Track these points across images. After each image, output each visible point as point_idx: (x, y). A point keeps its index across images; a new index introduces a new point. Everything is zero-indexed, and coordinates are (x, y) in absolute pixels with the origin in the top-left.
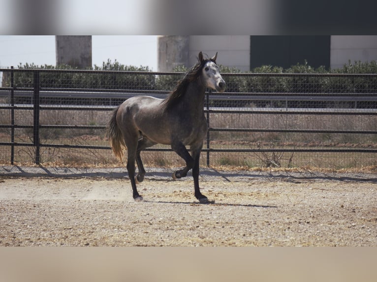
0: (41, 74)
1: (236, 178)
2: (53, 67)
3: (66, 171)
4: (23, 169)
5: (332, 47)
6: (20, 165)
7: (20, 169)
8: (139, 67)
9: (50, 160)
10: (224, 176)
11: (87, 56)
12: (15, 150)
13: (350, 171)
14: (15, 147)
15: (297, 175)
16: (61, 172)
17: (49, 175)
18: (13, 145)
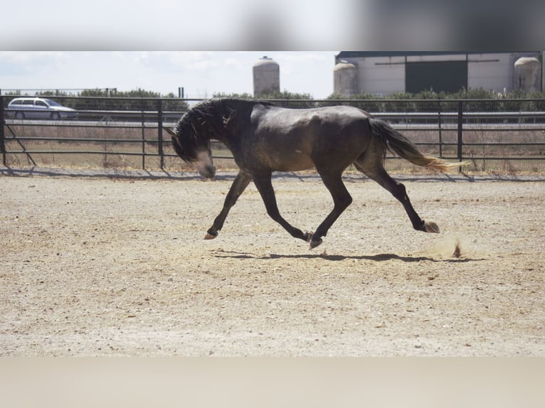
0: (163, 102)
1: (309, 179)
2: (251, 97)
3: (182, 175)
4: (151, 173)
5: (469, 76)
6: (149, 170)
7: (149, 173)
8: (303, 94)
9: (172, 166)
10: (300, 178)
11: (276, 86)
12: (145, 160)
13: (395, 173)
14: (145, 157)
15: (356, 177)
16: (179, 175)
17: (170, 178)
18: (144, 155)
